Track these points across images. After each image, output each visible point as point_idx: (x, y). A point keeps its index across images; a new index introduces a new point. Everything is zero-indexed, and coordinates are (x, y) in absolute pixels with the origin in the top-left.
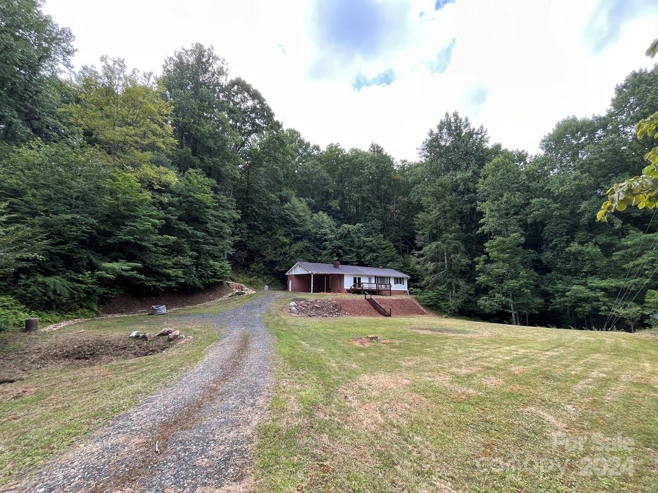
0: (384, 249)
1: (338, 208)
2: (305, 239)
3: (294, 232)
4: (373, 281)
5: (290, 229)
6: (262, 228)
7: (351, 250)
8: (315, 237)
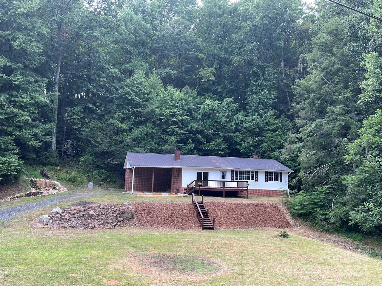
0: (275, 131)
1: (212, 78)
2: (150, 122)
3: (136, 115)
4: (229, 177)
5: (129, 110)
6: (99, 111)
7: (218, 134)
8: (161, 119)
